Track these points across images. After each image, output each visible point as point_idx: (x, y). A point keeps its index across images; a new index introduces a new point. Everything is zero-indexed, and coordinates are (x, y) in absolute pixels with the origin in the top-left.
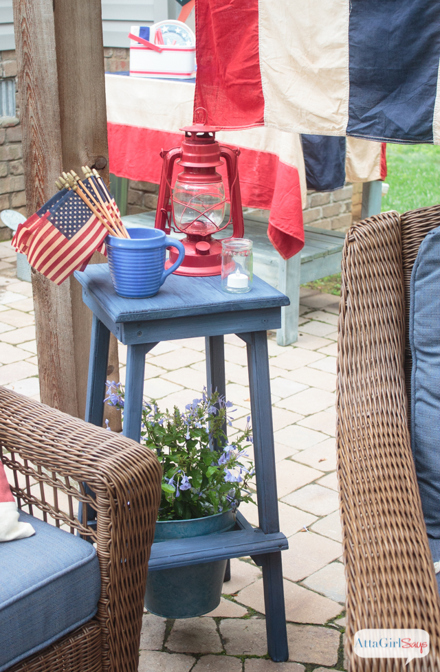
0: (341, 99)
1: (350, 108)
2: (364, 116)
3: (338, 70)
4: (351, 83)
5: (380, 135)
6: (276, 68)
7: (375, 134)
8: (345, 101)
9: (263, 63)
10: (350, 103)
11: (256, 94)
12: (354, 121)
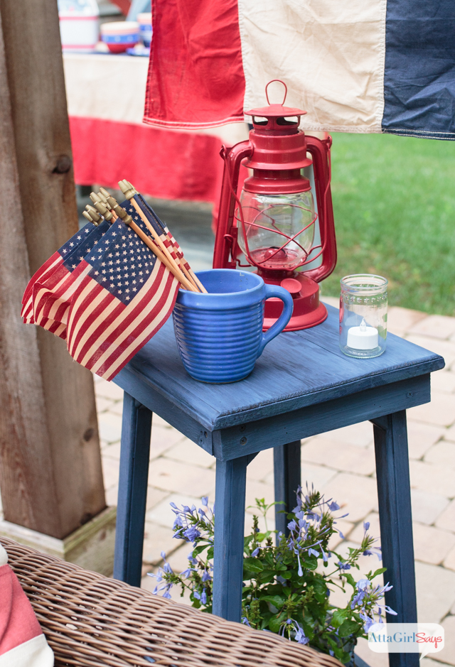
0: (371, 74)
1: (386, 88)
2: (411, 99)
3: (368, 26)
4: (389, 46)
5: (443, 129)
6: (264, 27)
7: (434, 128)
8: (377, 75)
9: (245, 21)
10: (387, 78)
11: (233, 72)
12: (394, 109)
